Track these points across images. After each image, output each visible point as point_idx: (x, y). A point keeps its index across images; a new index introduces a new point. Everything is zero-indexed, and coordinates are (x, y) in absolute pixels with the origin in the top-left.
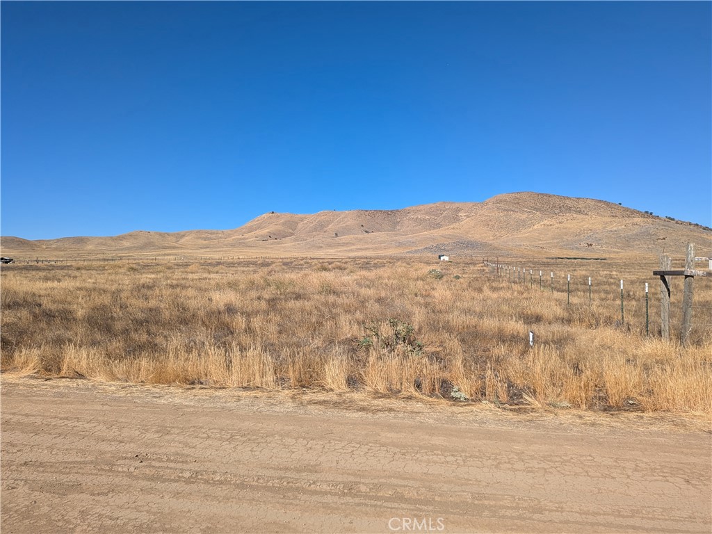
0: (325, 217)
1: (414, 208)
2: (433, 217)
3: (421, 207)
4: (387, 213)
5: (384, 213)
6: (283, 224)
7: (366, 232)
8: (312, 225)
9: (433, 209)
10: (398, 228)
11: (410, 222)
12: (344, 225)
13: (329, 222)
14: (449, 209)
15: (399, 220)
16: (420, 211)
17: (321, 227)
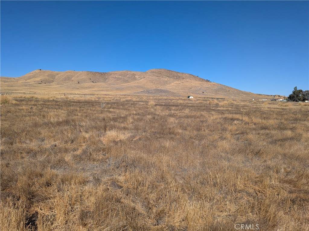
0: (70, 73)
1: (113, 72)
2: (123, 77)
5: (100, 73)
6: (48, 76)
7: (93, 82)
8: (63, 77)
9: (122, 73)
10: (107, 81)
11: (112, 79)
12: (81, 78)
13: (72, 76)
14: (129, 74)
15: (107, 77)
16: (116, 74)
17: (68, 79)
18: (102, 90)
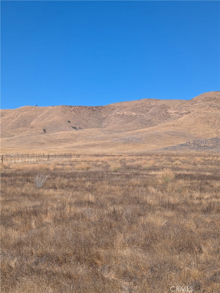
0: (27, 112)
1: (118, 105)
2: (139, 114)
3: (126, 104)
4: (92, 109)
5: (89, 108)
7: (74, 128)
8: (14, 121)
9: (138, 106)
10: (104, 124)
11: (117, 118)
12: (50, 121)
13: (32, 118)
14: (154, 106)
15: (104, 116)
16: (126, 107)
17: (24, 123)
18: (94, 146)
